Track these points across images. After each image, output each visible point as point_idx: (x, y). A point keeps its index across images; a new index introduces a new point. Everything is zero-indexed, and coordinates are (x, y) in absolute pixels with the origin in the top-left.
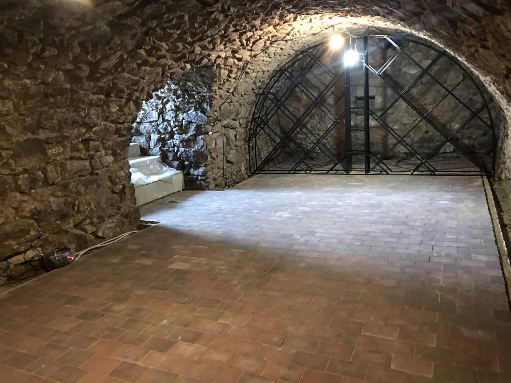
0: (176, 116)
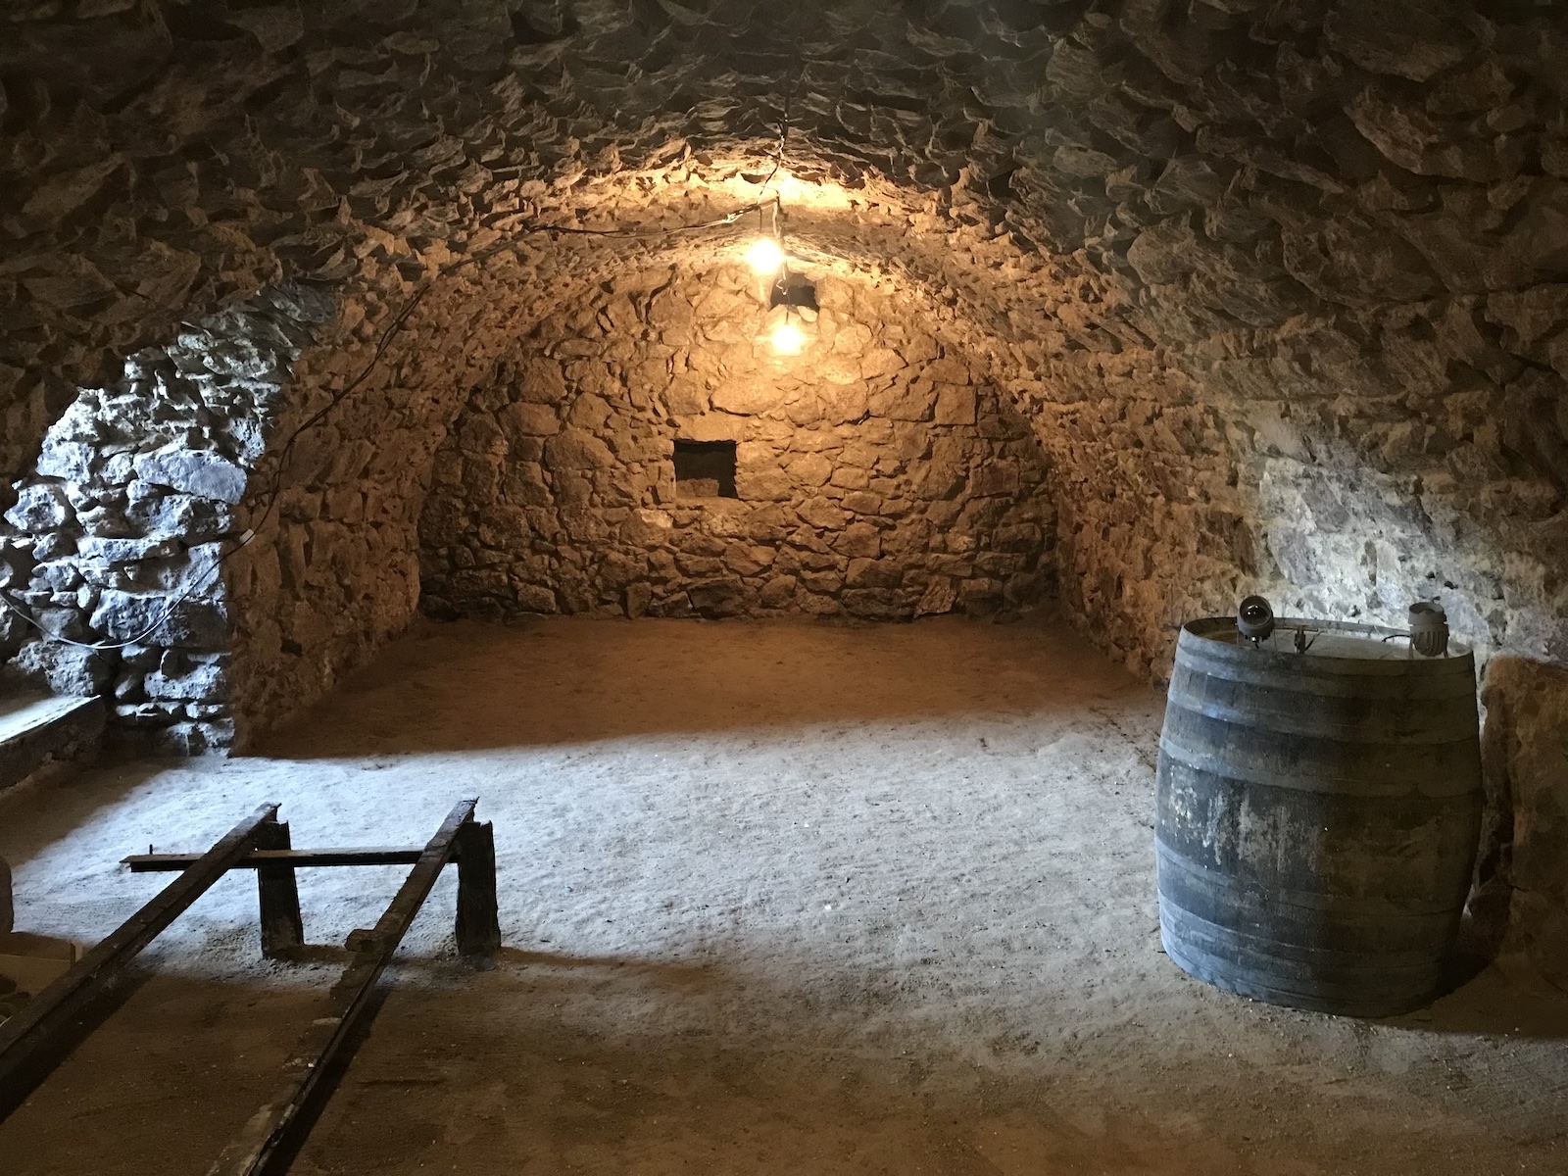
0: (99, 463)
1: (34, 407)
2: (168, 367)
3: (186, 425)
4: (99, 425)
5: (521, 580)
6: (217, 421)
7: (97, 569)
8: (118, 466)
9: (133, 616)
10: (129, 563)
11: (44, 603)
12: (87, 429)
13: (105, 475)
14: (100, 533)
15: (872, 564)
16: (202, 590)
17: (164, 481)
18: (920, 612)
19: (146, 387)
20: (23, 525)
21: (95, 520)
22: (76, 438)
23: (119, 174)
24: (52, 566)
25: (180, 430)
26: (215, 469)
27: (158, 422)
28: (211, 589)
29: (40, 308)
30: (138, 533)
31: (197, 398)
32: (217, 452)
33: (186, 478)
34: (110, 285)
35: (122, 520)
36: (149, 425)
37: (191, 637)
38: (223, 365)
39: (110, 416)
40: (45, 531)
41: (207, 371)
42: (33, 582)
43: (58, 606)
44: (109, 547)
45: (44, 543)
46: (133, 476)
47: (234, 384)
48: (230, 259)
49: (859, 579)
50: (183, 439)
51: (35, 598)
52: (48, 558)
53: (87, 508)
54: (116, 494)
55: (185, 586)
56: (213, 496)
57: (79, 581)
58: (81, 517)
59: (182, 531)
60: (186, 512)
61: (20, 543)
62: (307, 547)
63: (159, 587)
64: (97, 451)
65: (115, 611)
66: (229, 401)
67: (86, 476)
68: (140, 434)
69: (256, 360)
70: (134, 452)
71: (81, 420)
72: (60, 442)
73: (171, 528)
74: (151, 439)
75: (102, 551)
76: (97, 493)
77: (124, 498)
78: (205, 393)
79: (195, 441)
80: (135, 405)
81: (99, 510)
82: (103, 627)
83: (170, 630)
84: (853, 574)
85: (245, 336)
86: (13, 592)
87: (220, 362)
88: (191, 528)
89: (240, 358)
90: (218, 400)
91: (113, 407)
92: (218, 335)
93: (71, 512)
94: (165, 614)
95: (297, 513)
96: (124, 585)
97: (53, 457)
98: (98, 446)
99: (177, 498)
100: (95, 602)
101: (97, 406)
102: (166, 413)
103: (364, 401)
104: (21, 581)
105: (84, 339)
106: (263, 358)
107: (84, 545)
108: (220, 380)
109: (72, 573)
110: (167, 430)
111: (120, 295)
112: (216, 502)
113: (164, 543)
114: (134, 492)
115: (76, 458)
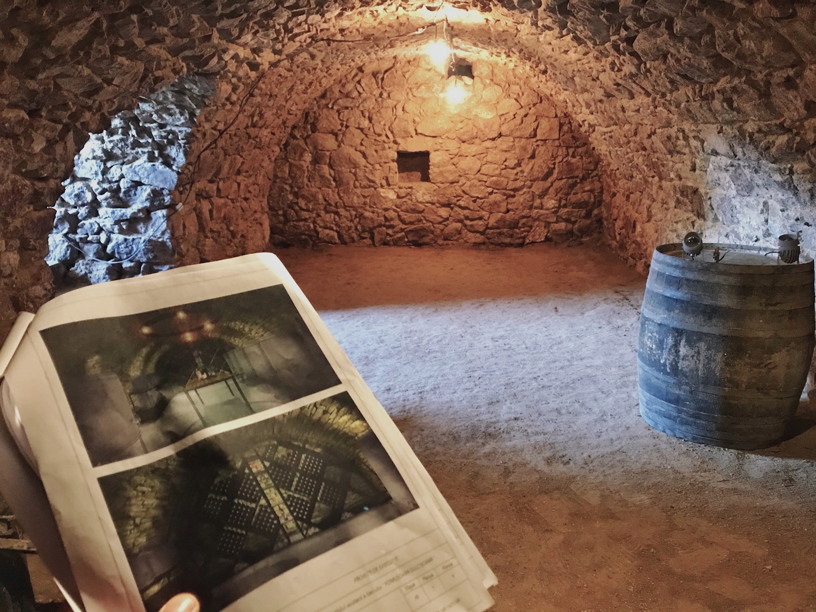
0: (105, 172)
1: (68, 145)
2: (136, 120)
3: (146, 150)
4: (105, 151)
5: (320, 227)
6: (161, 148)
7: (108, 224)
8: (115, 172)
9: (126, 247)
10: (123, 221)
11: (85, 241)
12: (99, 153)
13: (109, 176)
14: (109, 205)
15: (502, 216)
16: (159, 234)
17: (137, 179)
18: (527, 241)
19: (126, 132)
20: (72, 203)
21: (106, 199)
22: (94, 158)
23: (98, 23)
24: (87, 223)
25: (144, 153)
26: (161, 172)
27: (133, 149)
28: (163, 233)
29: (65, 93)
30: (125, 205)
31: (151, 136)
32: (163, 163)
33: (148, 177)
34: (99, 81)
35: (119, 199)
36: (128, 150)
37: (155, 257)
38: (163, 119)
39: (109, 146)
40: (83, 205)
41: (155, 122)
42: (79, 231)
43: (91, 242)
44: (113, 213)
45: (83, 211)
46: (122, 176)
47: (168, 128)
48: (159, 64)
49: (495, 224)
50: (145, 157)
51: (81, 239)
52: (85, 219)
53: (102, 193)
54: (115, 186)
55: (150, 232)
56: (162, 186)
57: (100, 230)
58: (100, 198)
59: (148, 204)
60: (149, 195)
61: (72, 211)
62: (211, 211)
63: (137, 232)
64: (105, 164)
65: (118, 245)
66: (166, 137)
67: (100, 177)
68: (124, 155)
69: (178, 116)
70: (122, 164)
71: (96, 149)
72: (87, 160)
73: (142, 202)
74: (130, 158)
75: (110, 214)
76: (106, 186)
77: (119, 188)
78: (155, 133)
79: (151, 158)
80: (122, 140)
81: (107, 194)
82: (113, 252)
83: (145, 254)
84: (492, 222)
85: (172, 103)
86: (70, 236)
87: (161, 117)
88: (152, 202)
89: (171, 115)
90: (161, 137)
91: (111, 142)
92: (159, 103)
93: (94, 196)
94: (142, 246)
95: (204, 194)
96: (121, 231)
97: (83, 168)
98: (105, 162)
99: (144, 187)
100: (109, 240)
101: (103, 142)
102: (136, 144)
103: (235, 135)
104: (73, 230)
105: (89, 109)
106: (182, 114)
107: (101, 211)
108: (162, 126)
109: (97, 226)
110: (137, 153)
111: (105, 85)
112: (163, 189)
113: (139, 211)
114: (124, 185)
115: (95, 168)
